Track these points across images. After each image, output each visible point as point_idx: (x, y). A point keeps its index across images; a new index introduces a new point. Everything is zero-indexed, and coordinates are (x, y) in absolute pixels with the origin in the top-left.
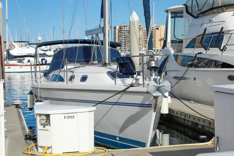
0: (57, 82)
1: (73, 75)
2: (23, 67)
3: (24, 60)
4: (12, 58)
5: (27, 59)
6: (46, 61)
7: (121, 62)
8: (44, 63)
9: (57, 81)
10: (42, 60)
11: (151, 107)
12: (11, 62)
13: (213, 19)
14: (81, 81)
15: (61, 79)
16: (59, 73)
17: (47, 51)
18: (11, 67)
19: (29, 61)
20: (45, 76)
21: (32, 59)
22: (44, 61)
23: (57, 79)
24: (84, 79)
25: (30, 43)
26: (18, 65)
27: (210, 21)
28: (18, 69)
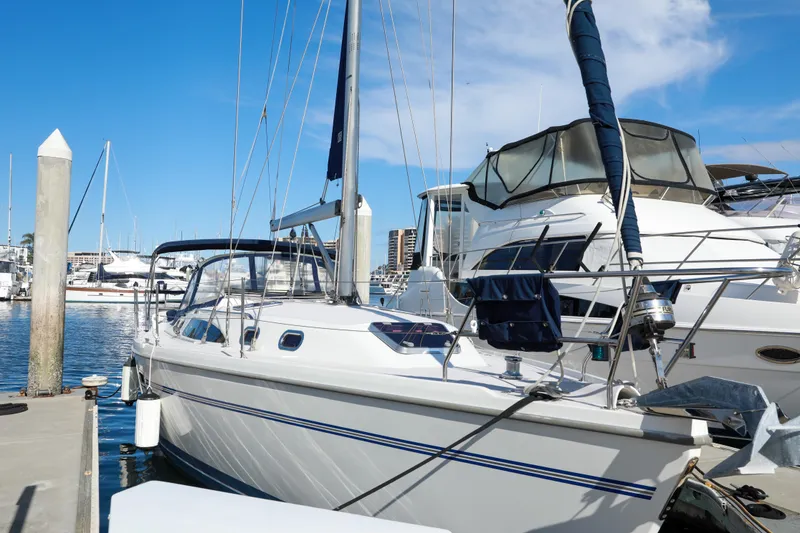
0: (203, 343)
1: (254, 328)
2: (125, 294)
3: (128, 282)
4: (106, 278)
5: (132, 281)
6: (165, 286)
7: (496, 296)
8: (161, 289)
9: (204, 339)
10: (159, 283)
11: (649, 498)
12: (105, 285)
13: (549, 210)
14: (280, 348)
15: (217, 336)
16: (211, 319)
17: (168, 269)
18: (104, 293)
19: (136, 284)
20: (169, 320)
21: (142, 282)
22: (162, 286)
23: (205, 334)
24: (292, 341)
25: (141, 254)
26: (115, 291)
27: (541, 213)
28: (116, 297)
